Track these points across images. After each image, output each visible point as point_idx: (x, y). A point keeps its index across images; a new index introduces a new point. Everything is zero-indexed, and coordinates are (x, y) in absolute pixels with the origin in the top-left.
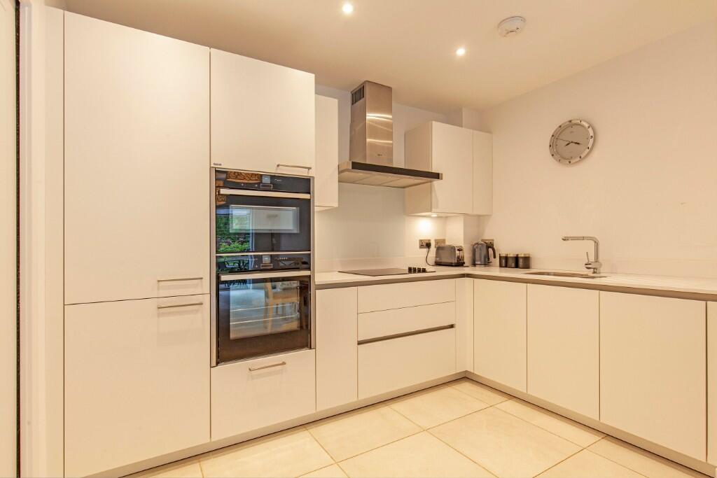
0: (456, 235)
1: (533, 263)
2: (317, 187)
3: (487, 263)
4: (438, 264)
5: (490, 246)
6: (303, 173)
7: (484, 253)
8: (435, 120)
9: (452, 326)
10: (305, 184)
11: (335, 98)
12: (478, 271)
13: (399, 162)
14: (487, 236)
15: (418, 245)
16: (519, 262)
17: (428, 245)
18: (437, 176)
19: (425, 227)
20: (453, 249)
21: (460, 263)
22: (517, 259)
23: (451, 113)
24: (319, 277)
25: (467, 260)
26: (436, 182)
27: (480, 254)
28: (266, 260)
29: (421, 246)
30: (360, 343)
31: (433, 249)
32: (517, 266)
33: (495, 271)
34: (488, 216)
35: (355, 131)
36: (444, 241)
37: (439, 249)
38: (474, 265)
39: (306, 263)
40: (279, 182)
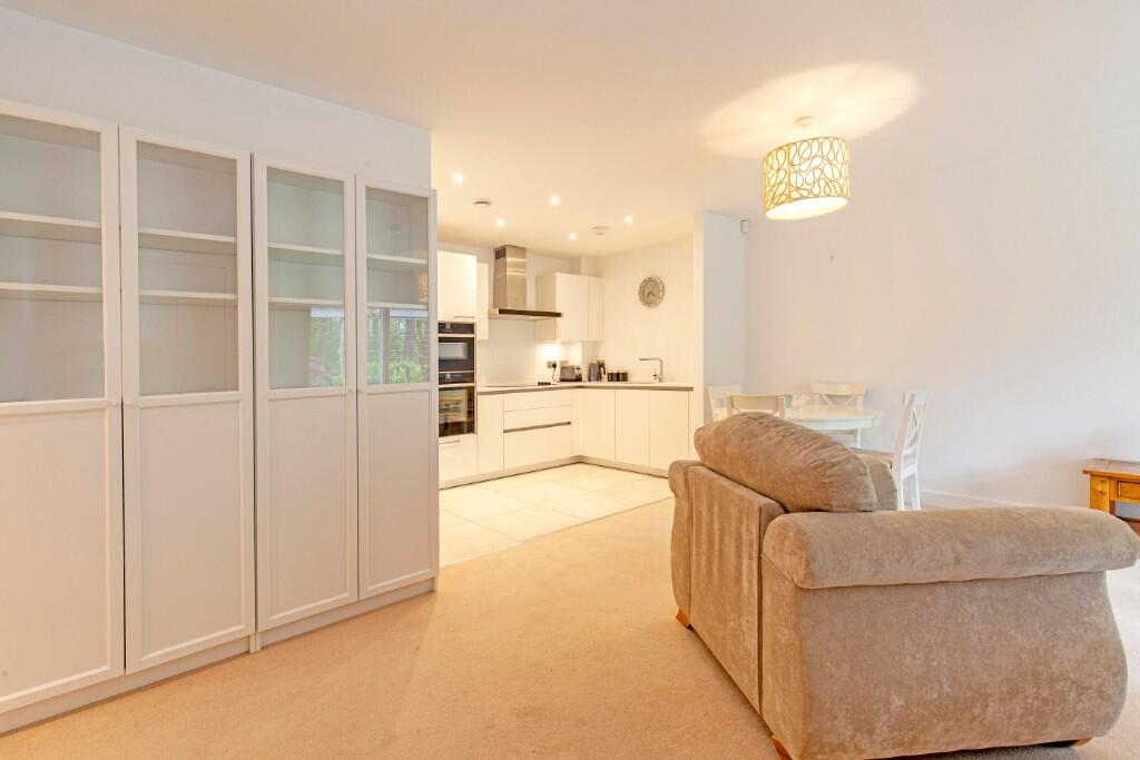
0: (577, 358)
1: (630, 378)
2: (477, 329)
3: (599, 378)
4: (562, 380)
5: (601, 365)
6: (469, 321)
7: (597, 370)
8: (560, 271)
9: (569, 423)
10: (470, 328)
11: (485, 262)
12: (594, 383)
13: (531, 306)
14: (601, 358)
15: (546, 366)
16: (620, 377)
17: (554, 366)
18: (558, 315)
19: (551, 352)
20: (573, 368)
21: (579, 379)
22: (618, 374)
23: (572, 264)
24: (479, 389)
25: (584, 377)
26: (558, 319)
27: (593, 372)
28: (448, 376)
29: (549, 366)
30: (505, 432)
31: (558, 369)
32: (618, 380)
33: (605, 383)
34: (601, 342)
35: (499, 285)
36: (567, 362)
37: (563, 368)
38: (590, 380)
39: (471, 378)
40: (456, 327)
